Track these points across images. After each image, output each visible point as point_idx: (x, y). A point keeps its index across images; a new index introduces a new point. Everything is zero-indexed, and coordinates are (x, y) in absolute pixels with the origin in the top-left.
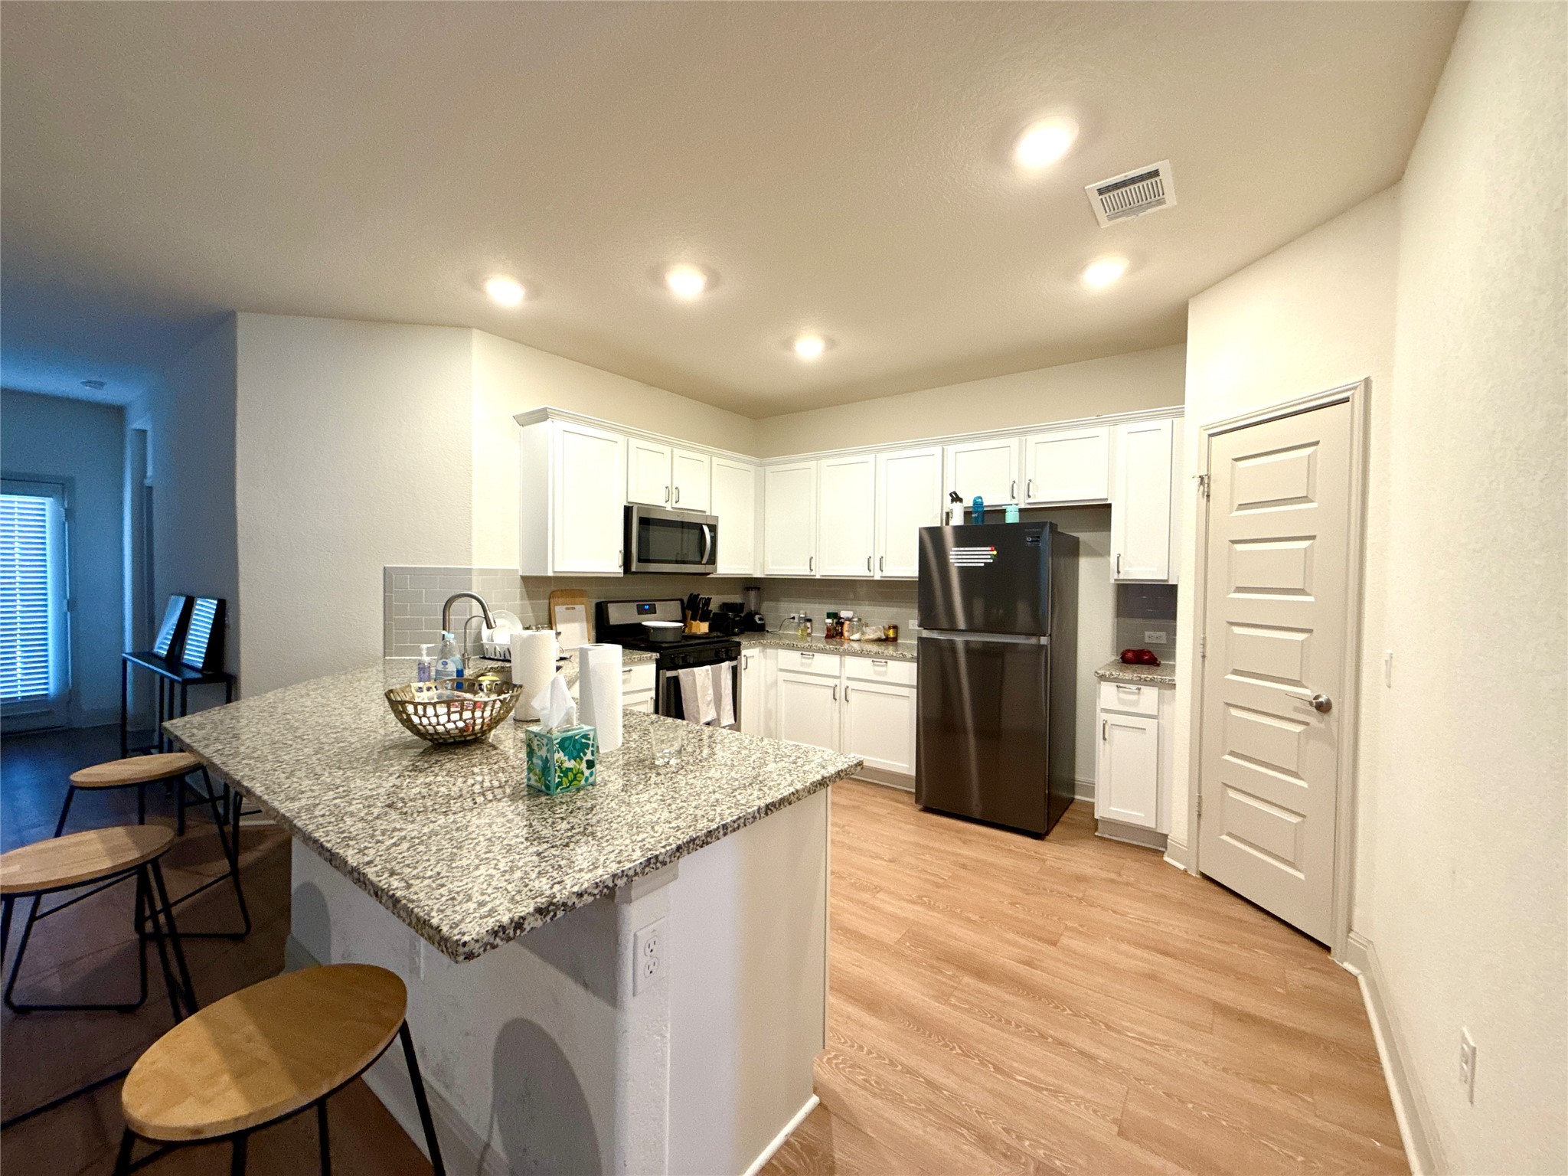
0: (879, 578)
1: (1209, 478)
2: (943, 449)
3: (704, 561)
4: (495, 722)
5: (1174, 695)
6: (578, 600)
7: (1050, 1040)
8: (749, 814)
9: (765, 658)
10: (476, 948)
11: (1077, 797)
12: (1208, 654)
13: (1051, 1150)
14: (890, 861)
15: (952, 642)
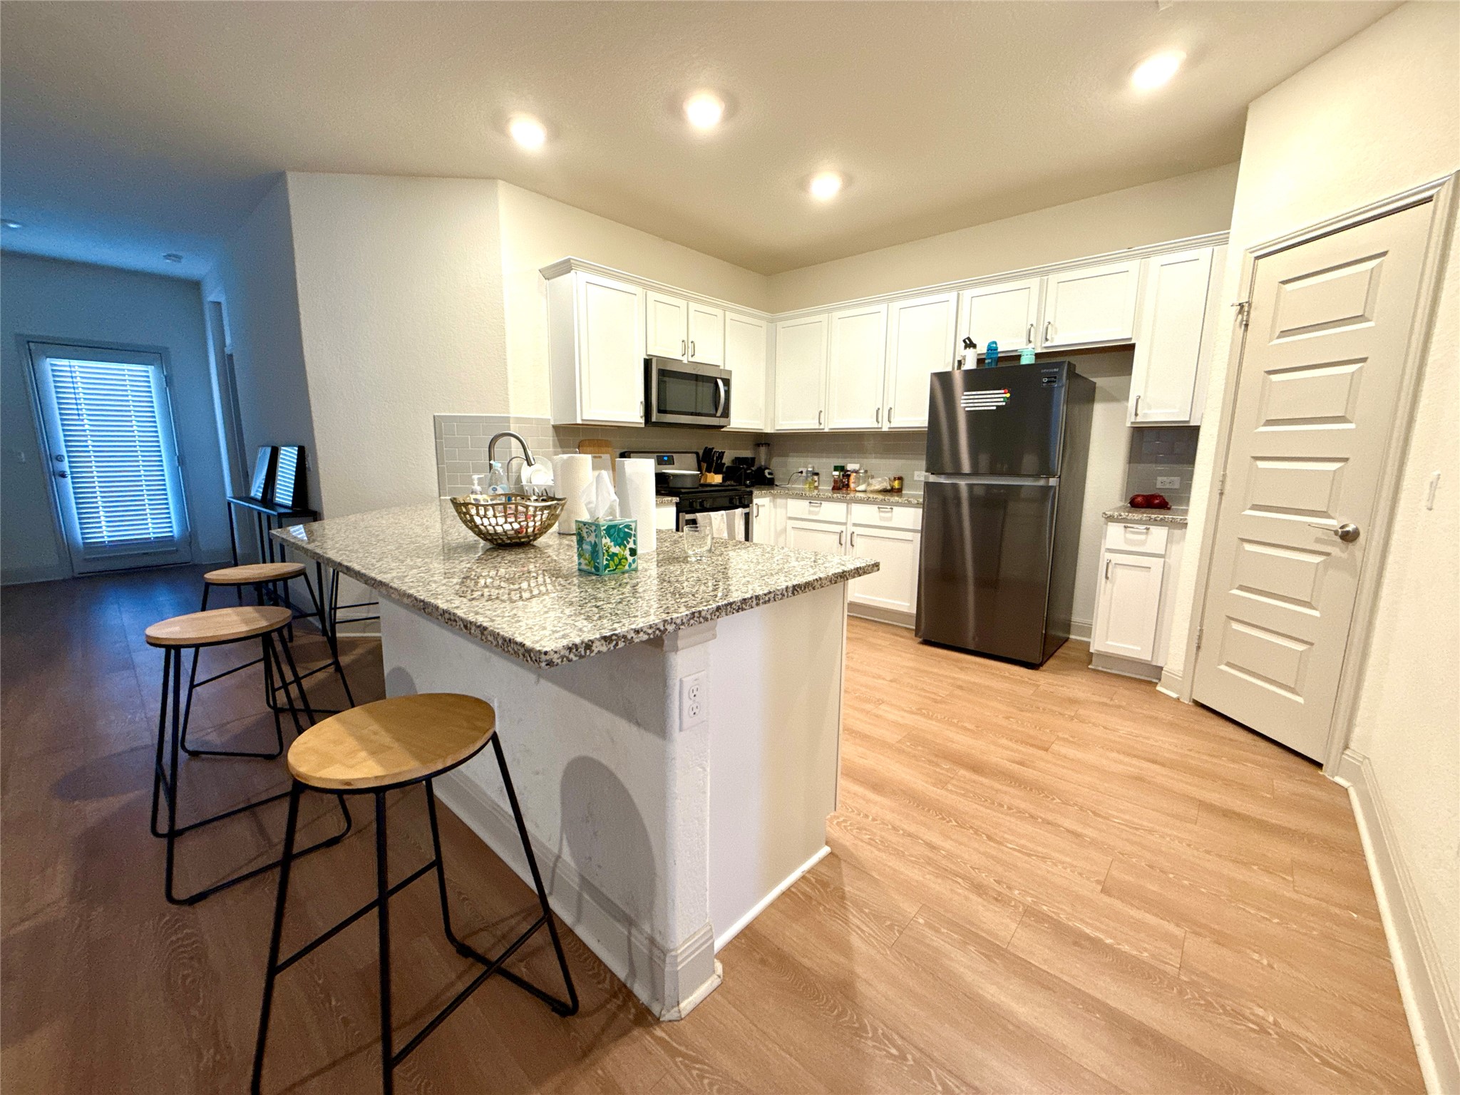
0: (887, 430)
1: (1250, 305)
2: (958, 294)
3: (719, 414)
4: (544, 528)
5: (1185, 534)
6: (604, 449)
7: (1040, 820)
8: (778, 590)
9: (775, 507)
10: (556, 658)
11: (1072, 637)
12: (1226, 492)
13: (1037, 897)
14: (891, 681)
15: (955, 486)
